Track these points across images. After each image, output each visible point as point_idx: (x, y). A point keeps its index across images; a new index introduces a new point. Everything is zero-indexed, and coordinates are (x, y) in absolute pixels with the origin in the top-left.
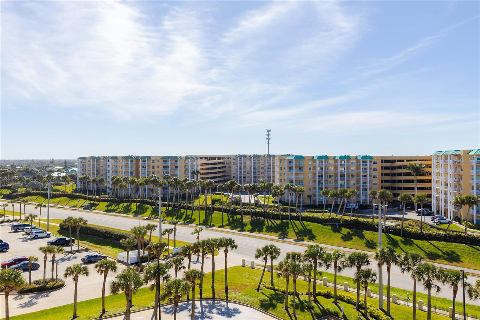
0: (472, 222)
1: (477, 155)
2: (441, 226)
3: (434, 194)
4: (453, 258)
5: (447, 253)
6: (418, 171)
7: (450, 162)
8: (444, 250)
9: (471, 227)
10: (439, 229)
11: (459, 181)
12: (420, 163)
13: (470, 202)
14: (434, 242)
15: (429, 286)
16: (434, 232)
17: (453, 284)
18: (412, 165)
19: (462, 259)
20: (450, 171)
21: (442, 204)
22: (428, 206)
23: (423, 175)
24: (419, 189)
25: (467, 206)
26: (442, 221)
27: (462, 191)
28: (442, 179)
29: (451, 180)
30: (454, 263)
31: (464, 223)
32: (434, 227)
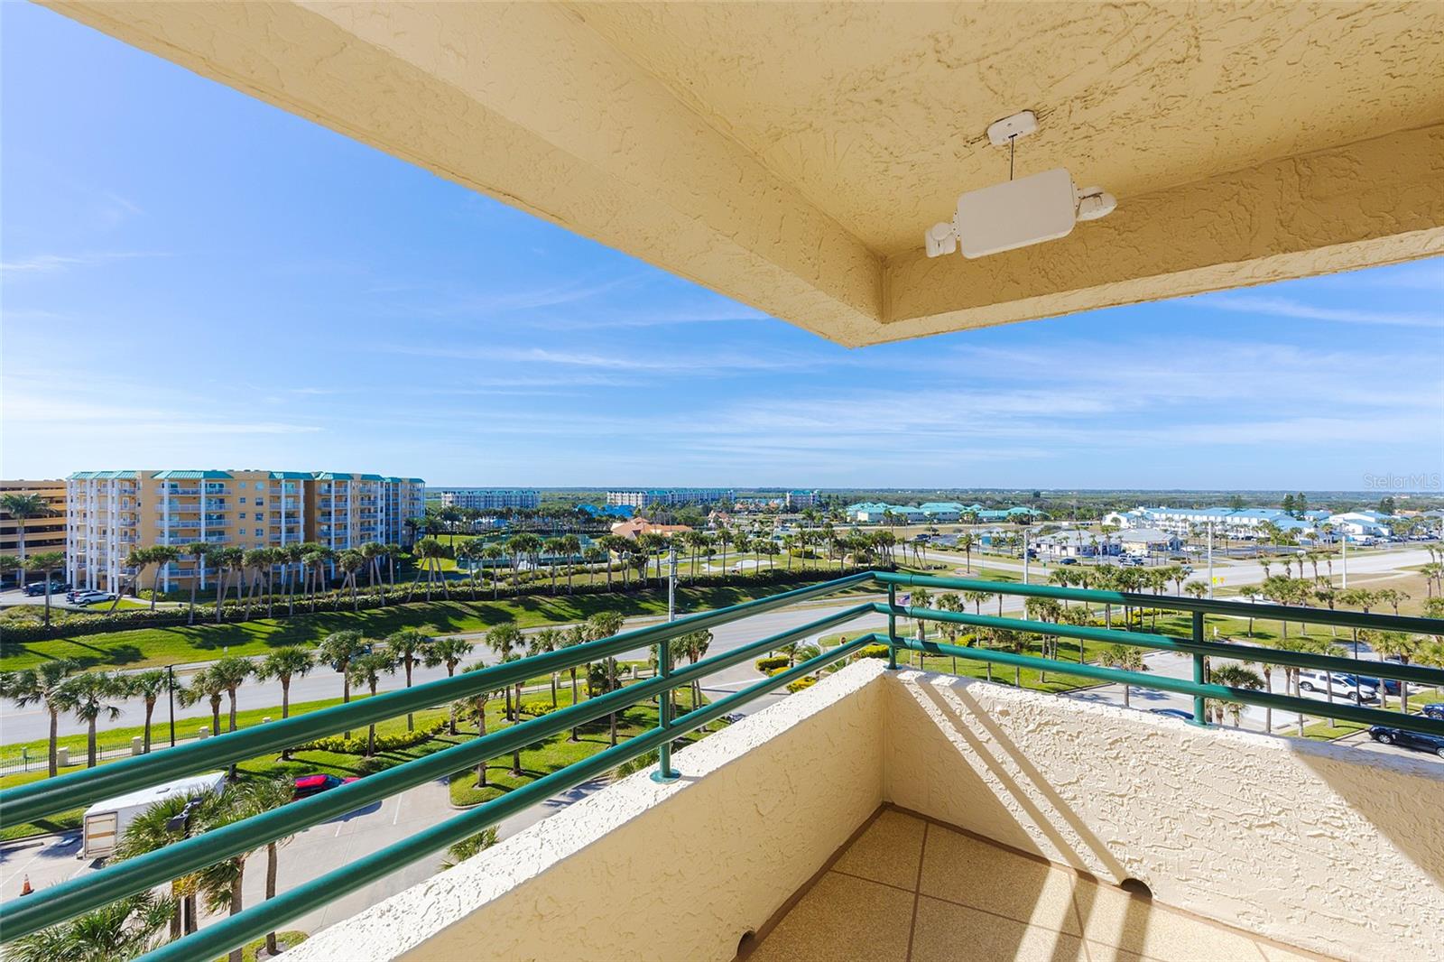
0: (162, 589)
1: (171, 480)
2: (90, 608)
3: (72, 551)
4: (127, 655)
5: (114, 652)
6: (27, 509)
7: (113, 492)
8: (106, 647)
9: (159, 600)
10: (90, 613)
11: (134, 524)
12: (34, 493)
13: (162, 556)
14: (81, 639)
15: (90, 713)
16: (78, 619)
17: (148, 695)
18: (11, 498)
19: (145, 654)
20: (113, 507)
21: (91, 569)
22: (59, 575)
23: (40, 517)
24: (30, 544)
25: (155, 565)
26: (92, 598)
27: (138, 541)
28: (92, 522)
29: (113, 524)
30: (131, 664)
31: (143, 594)
32: (77, 612)
